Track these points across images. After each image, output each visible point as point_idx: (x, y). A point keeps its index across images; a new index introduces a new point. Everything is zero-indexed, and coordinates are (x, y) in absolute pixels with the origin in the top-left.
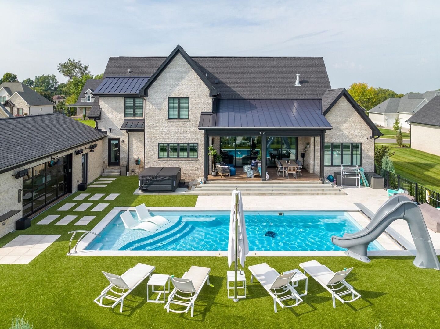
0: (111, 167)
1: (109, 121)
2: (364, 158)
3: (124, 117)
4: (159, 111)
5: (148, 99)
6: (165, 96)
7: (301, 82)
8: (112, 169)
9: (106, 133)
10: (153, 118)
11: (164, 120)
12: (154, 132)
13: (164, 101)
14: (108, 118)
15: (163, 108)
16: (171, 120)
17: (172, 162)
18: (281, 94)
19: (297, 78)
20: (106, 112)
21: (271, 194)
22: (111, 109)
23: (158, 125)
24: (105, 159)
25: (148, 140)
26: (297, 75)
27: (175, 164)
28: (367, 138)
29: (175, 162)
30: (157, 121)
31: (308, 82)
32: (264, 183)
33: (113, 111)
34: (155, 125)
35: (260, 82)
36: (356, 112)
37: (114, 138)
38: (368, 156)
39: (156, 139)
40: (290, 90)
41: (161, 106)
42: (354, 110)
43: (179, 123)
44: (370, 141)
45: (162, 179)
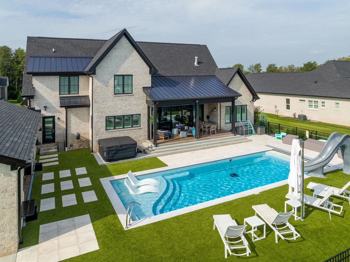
0: (46, 145)
1: (43, 99)
2: (248, 115)
3: (59, 95)
4: (106, 87)
5: (96, 77)
6: (112, 73)
7: (198, 63)
8: (47, 146)
9: (40, 111)
10: (100, 94)
11: (111, 95)
12: (102, 106)
13: (111, 78)
14: (43, 97)
15: (110, 84)
16: (117, 95)
17: (119, 132)
18: (188, 72)
19: (196, 60)
20: (40, 91)
21: (208, 148)
22: (45, 87)
23: (105, 100)
24: (40, 137)
25: (97, 114)
26: (196, 57)
27: (121, 134)
28: (250, 102)
29: (121, 132)
30: (104, 97)
31: (202, 63)
32: (198, 140)
33: (48, 89)
34: (102, 100)
35: (170, 62)
36: (244, 84)
37: (49, 116)
38: (250, 113)
39: (103, 113)
40: (192, 69)
41: (108, 82)
42: (243, 82)
43: (124, 97)
44: (251, 103)
45: (126, 147)
